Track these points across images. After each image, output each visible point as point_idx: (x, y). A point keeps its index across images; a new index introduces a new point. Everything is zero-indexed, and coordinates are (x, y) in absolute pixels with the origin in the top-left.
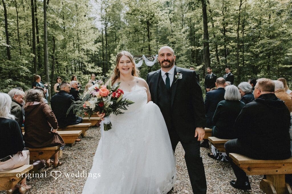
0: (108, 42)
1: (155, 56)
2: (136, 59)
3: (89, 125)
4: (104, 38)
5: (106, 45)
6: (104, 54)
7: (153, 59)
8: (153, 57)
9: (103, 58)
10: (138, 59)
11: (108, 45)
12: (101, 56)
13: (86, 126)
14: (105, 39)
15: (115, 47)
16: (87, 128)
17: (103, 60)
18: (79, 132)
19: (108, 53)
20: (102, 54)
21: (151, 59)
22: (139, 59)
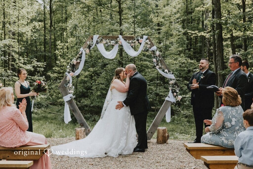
0: (54, 22)
2: (107, 43)
4: (48, 16)
5: (50, 27)
6: (46, 41)
7: (137, 42)
8: (138, 40)
9: (45, 47)
10: (110, 42)
11: (54, 28)
12: (41, 45)
14: (49, 18)
15: (64, 30)
17: (45, 51)
19: (52, 41)
20: (43, 40)
21: (135, 42)
22: (113, 42)
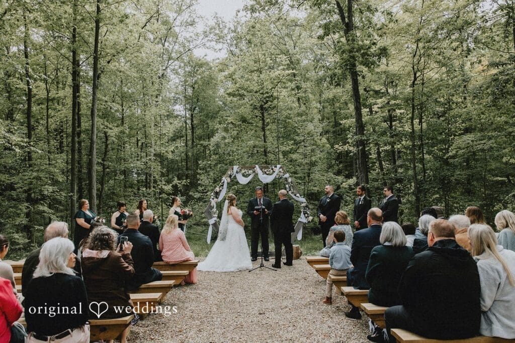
0: (196, 138)
1: (276, 167)
2: (246, 172)
3: (172, 283)
5: (192, 143)
7: (272, 171)
8: (272, 169)
9: (186, 165)
10: (248, 172)
12: (183, 162)
13: (168, 286)
16: (168, 289)
17: (186, 168)
18: (156, 295)
21: (269, 171)
22: (250, 171)
